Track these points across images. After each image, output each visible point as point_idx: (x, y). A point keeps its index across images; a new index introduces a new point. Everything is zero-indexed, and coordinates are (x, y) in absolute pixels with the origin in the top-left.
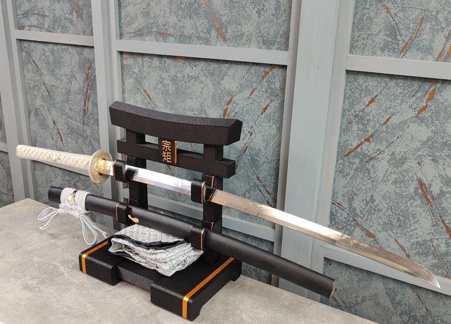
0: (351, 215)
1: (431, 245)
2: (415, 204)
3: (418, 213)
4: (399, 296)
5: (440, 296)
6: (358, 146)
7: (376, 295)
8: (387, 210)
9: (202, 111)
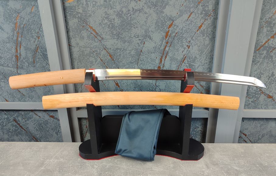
0: (258, 88)
6: (266, 42)
9: (146, 36)
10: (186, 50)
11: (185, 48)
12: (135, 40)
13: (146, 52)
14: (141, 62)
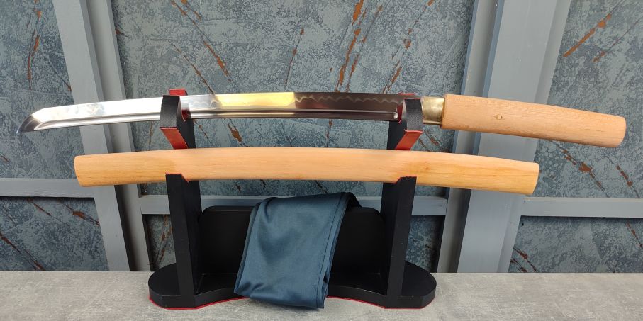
0: (561, 146)
4: (610, 238)
6: (587, 35)
9: (308, 13)
10: (400, 52)
11: (398, 47)
12: (280, 23)
13: (306, 54)
14: (293, 80)
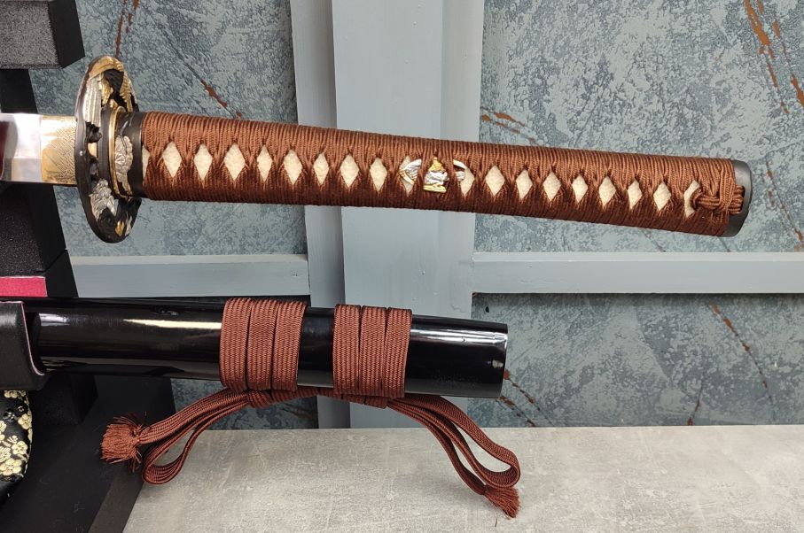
1: (765, 171)
2: (726, 59)
3: (734, 85)
4: (680, 335)
5: (779, 303)
7: (618, 355)
8: (648, 100)
